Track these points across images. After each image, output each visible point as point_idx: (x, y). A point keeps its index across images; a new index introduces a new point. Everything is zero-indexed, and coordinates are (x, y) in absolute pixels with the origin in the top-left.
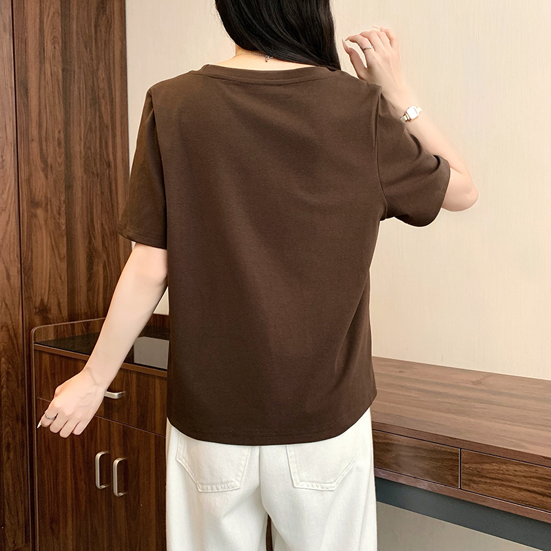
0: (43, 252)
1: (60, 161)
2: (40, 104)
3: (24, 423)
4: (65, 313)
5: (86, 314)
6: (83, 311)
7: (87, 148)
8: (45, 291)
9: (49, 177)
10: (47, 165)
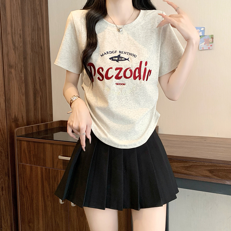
0: (15, 91)
1: (21, 45)
2: (11, 16)
3: (9, 176)
4: (25, 121)
5: (34, 121)
6: (32, 120)
7: (32, 39)
8: (16, 111)
9: (16, 53)
10: (15, 47)
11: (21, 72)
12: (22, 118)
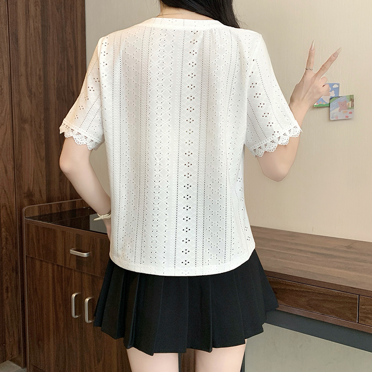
0: (29, 154)
1: (40, 90)
2: (26, 51)
3: (17, 273)
4: (44, 197)
5: (58, 197)
7: (59, 82)
8: (31, 182)
9: (33, 102)
10: (32, 94)
11: (40, 128)
12: (40, 192)
